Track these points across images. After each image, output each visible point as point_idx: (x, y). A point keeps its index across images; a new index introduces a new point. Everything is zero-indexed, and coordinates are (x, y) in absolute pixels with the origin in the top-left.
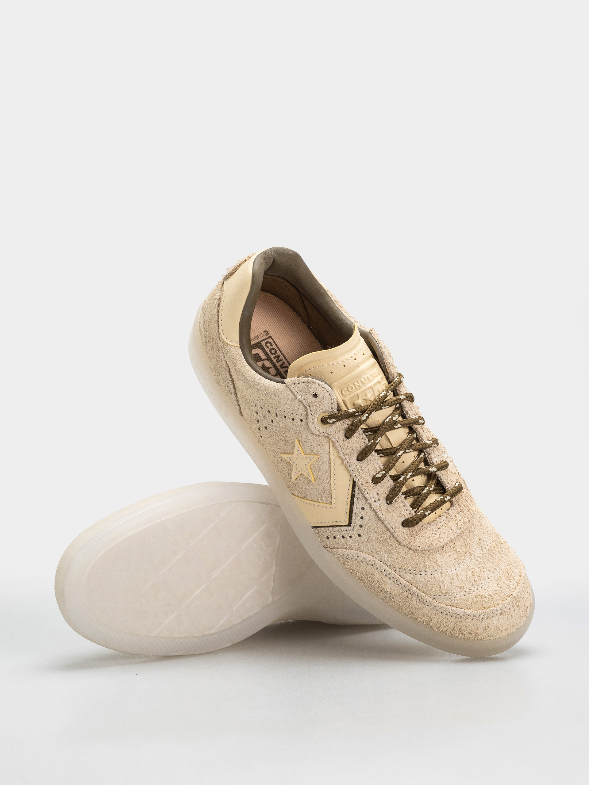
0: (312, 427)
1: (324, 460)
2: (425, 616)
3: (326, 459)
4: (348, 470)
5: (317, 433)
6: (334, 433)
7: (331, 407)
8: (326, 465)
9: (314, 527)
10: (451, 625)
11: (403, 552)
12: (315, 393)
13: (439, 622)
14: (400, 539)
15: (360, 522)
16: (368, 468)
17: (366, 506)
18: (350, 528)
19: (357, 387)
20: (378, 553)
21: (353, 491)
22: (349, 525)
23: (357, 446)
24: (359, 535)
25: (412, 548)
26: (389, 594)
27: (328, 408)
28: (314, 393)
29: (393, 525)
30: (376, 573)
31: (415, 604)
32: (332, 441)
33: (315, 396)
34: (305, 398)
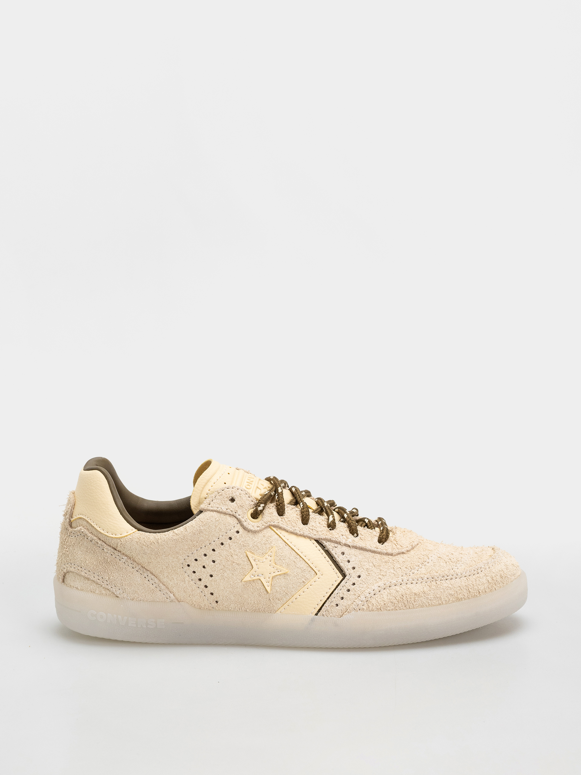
0: (250, 527)
1: (281, 547)
2: (461, 588)
3: (282, 544)
4: (304, 537)
5: (258, 529)
6: (270, 519)
7: (251, 500)
8: (286, 550)
9: (316, 614)
10: (484, 580)
11: (400, 558)
12: (231, 497)
13: (475, 585)
14: (390, 551)
15: (350, 566)
16: (317, 523)
17: (345, 549)
18: (347, 577)
20: (385, 574)
21: (323, 547)
22: (344, 576)
23: (295, 516)
24: (359, 577)
25: (403, 550)
26: (422, 595)
29: (375, 546)
30: (398, 588)
31: (446, 585)
32: (275, 526)
33: (233, 500)
34: (227, 508)
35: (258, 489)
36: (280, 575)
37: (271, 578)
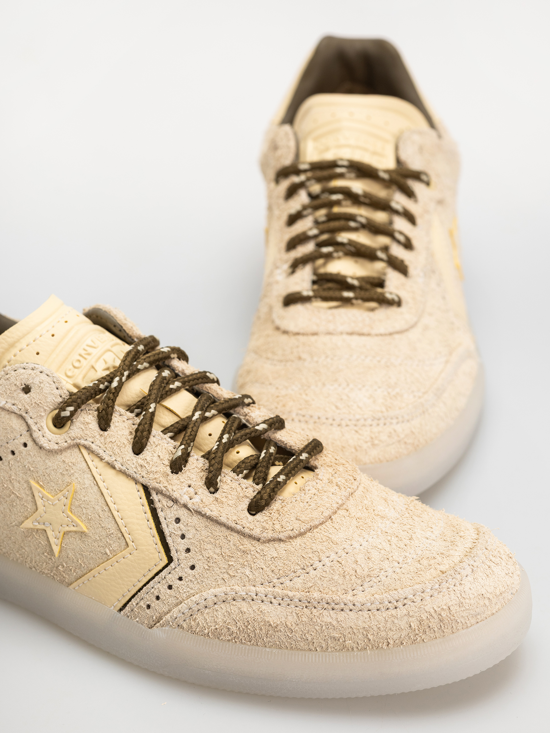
0: (43, 442)
1: (86, 486)
2: (355, 631)
3: (88, 481)
4: (128, 476)
5: (56, 447)
6: (81, 433)
7: (58, 393)
8: (92, 491)
9: (121, 610)
10: (403, 624)
11: (271, 550)
12: (25, 385)
13: (382, 629)
14: (256, 532)
15: (182, 545)
16: (156, 455)
17: (182, 513)
18: (172, 565)
19: (86, 356)
20: (234, 575)
21: (151, 502)
22: (170, 560)
23: (125, 434)
24: (193, 567)
25: (281, 536)
26: (281, 629)
27: (54, 399)
28: (23, 384)
29: (235, 518)
30: (244, 606)
31: (329, 620)
32: (86, 447)
33: (27, 390)
34: (13, 402)
35: (92, 370)
36: (76, 532)
37: (62, 534)
